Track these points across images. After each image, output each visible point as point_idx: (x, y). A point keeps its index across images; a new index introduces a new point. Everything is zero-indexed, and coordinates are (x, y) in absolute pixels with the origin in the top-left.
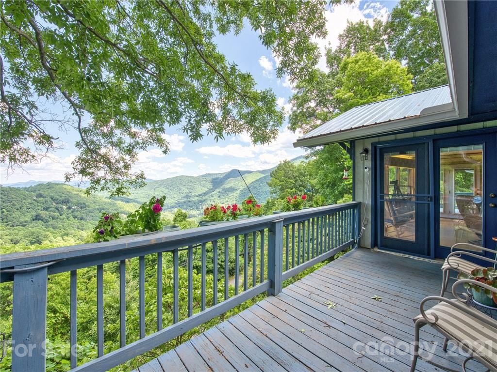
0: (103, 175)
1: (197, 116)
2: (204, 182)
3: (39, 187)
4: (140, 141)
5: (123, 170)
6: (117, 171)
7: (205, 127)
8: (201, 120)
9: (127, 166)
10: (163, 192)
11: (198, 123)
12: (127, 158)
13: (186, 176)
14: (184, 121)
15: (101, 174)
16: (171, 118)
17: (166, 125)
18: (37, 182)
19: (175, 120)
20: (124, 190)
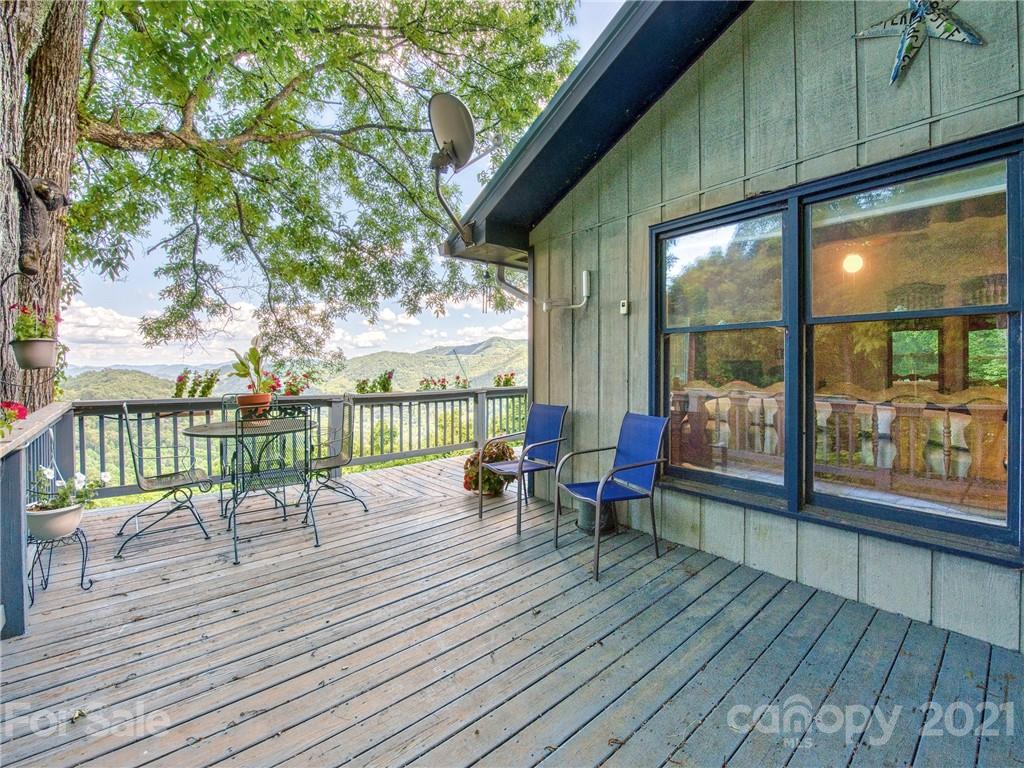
0: (288, 355)
1: (415, 287)
2: (432, 365)
3: (85, 378)
4: (338, 306)
5: (315, 348)
6: (306, 350)
7: (424, 299)
8: (420, 291)
9: (319, 343)
10: (342, 386)
11: (416, 294)
12: (318, 330)
13: (393, 353)
14: (400, 294)
15: (286, 353)
16: (387, 290)
17: (380, 299)
18: (83, 368)
19: (391, 292)
20: (315, 376)
